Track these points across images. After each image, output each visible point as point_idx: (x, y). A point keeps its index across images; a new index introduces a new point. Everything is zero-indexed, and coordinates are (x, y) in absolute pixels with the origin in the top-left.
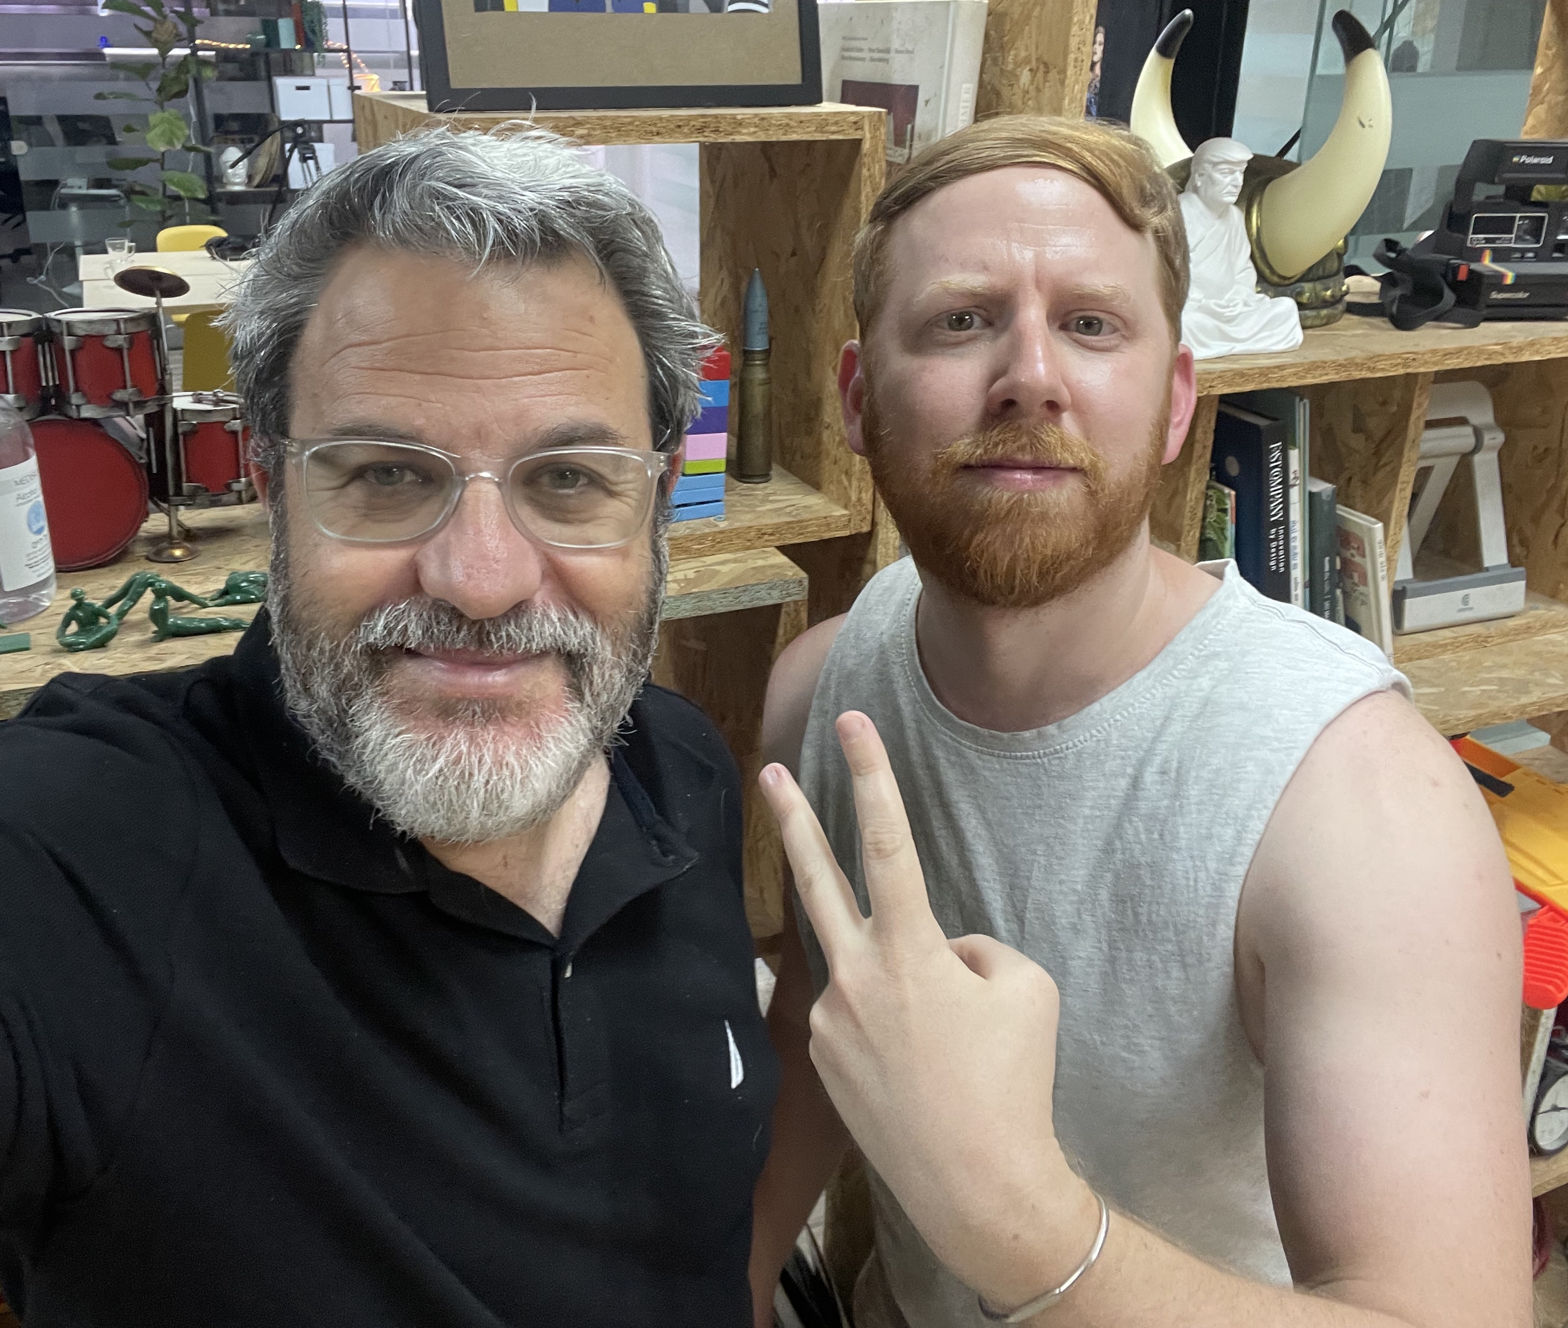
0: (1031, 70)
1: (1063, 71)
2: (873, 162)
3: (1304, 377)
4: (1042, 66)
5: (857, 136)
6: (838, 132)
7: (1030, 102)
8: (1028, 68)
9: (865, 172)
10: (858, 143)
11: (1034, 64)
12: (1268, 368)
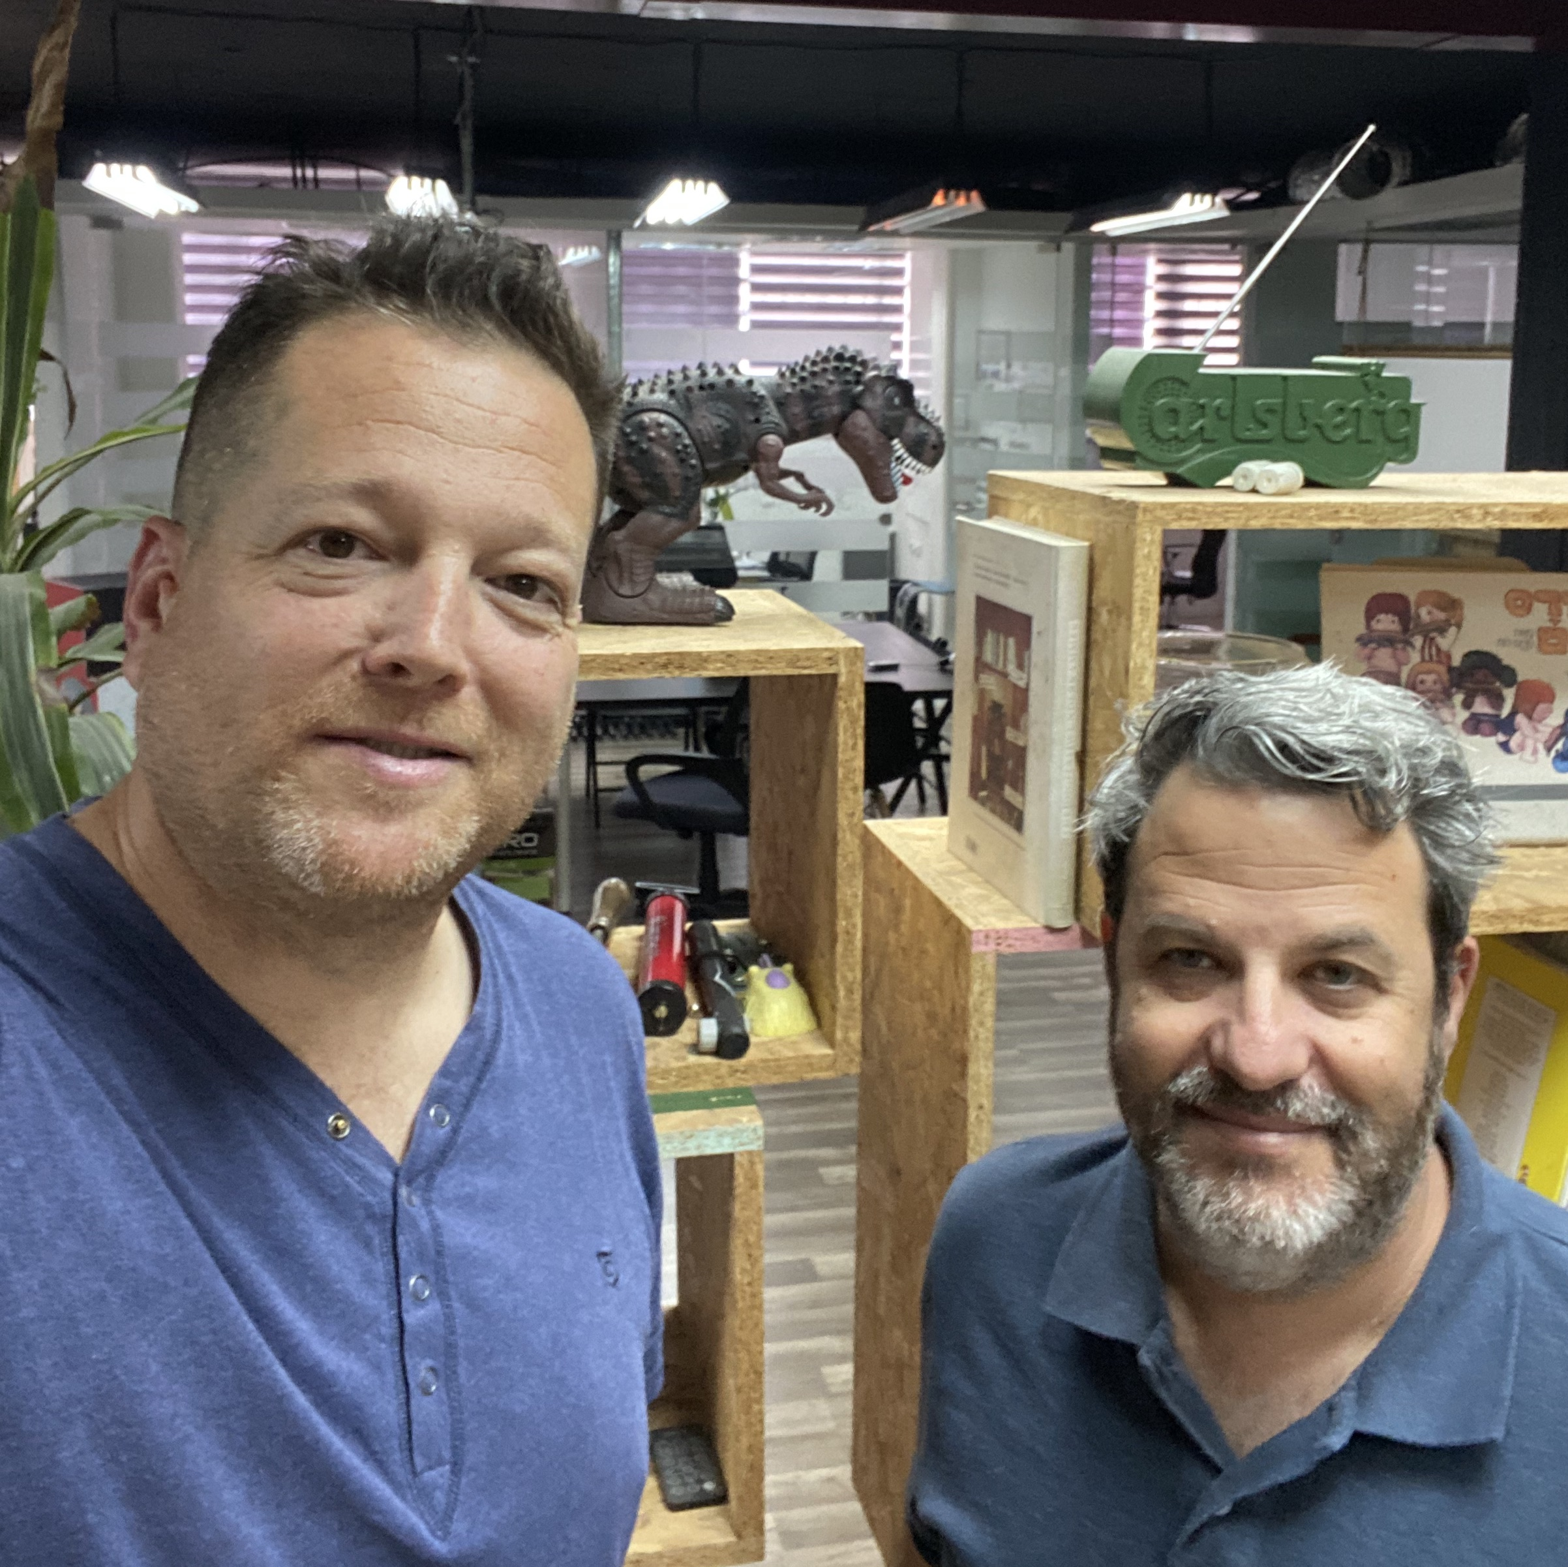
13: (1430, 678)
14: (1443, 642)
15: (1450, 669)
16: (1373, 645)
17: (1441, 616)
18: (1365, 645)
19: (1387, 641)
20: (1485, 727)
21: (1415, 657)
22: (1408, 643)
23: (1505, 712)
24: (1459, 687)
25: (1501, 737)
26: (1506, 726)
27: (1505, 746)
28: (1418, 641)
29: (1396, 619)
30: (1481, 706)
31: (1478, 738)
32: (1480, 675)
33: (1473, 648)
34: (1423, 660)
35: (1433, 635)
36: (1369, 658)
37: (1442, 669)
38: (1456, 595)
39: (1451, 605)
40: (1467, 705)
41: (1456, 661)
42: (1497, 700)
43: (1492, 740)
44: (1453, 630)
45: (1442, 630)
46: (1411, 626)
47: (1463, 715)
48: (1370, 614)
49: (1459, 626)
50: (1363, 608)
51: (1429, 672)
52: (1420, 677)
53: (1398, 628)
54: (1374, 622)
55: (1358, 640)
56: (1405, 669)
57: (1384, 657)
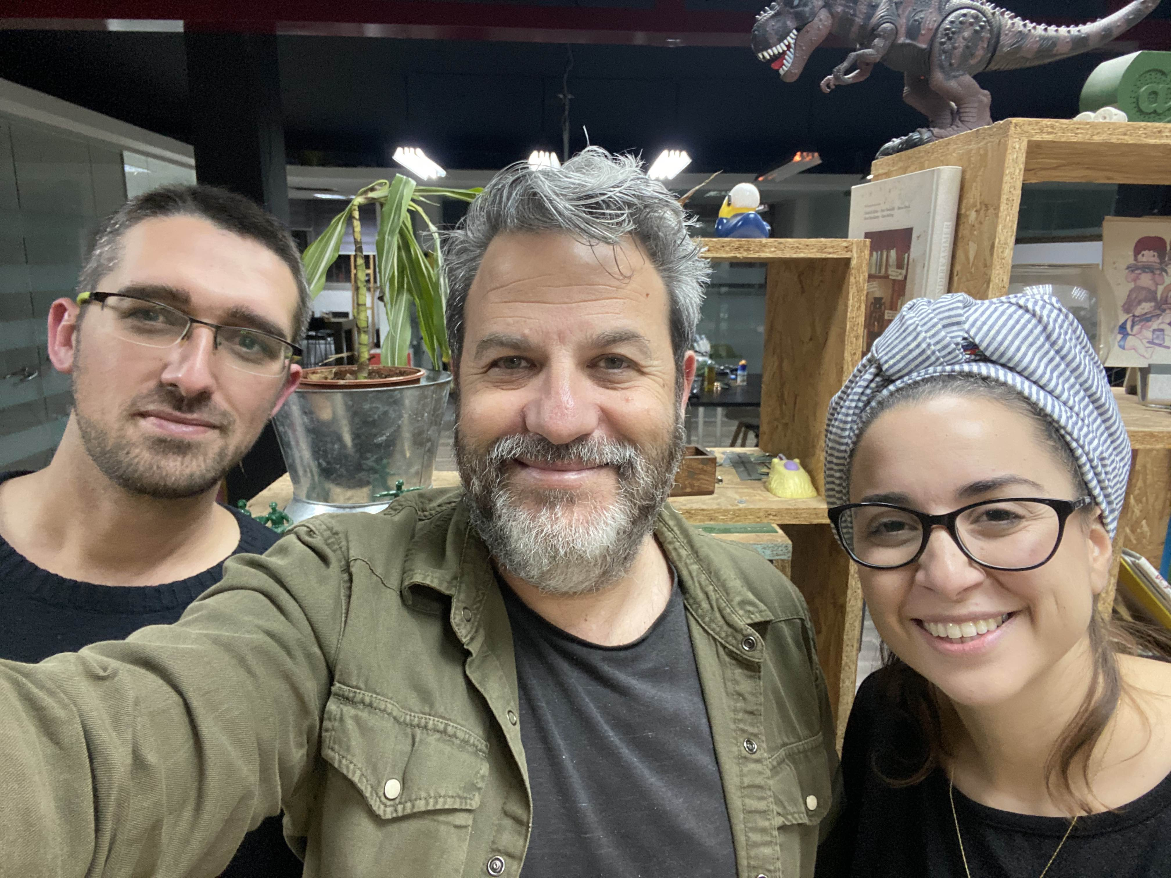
0: (976, 211)
1: (997, 208)
2: (859, 273)
4: (984, 208)
5: (848, 255)
6: (834, 253)
7: (975, 233)
8: (975, 209)
9: (852, 279)
10: (848, 261)
11: (978, 206)
16: (1138, 272)
18: (1133, 271)
19: (1149, 269)
21: (1168, 280)
22: (1164, 271)
29: (1156, 254)
36: (1136, 280)
46: (1166, 258)
48: (1138, 251)
53: (1157, 260)
54: (1140, 256)
55: (1128, 268)
56: (1160, 289)
57: (1146, 280)
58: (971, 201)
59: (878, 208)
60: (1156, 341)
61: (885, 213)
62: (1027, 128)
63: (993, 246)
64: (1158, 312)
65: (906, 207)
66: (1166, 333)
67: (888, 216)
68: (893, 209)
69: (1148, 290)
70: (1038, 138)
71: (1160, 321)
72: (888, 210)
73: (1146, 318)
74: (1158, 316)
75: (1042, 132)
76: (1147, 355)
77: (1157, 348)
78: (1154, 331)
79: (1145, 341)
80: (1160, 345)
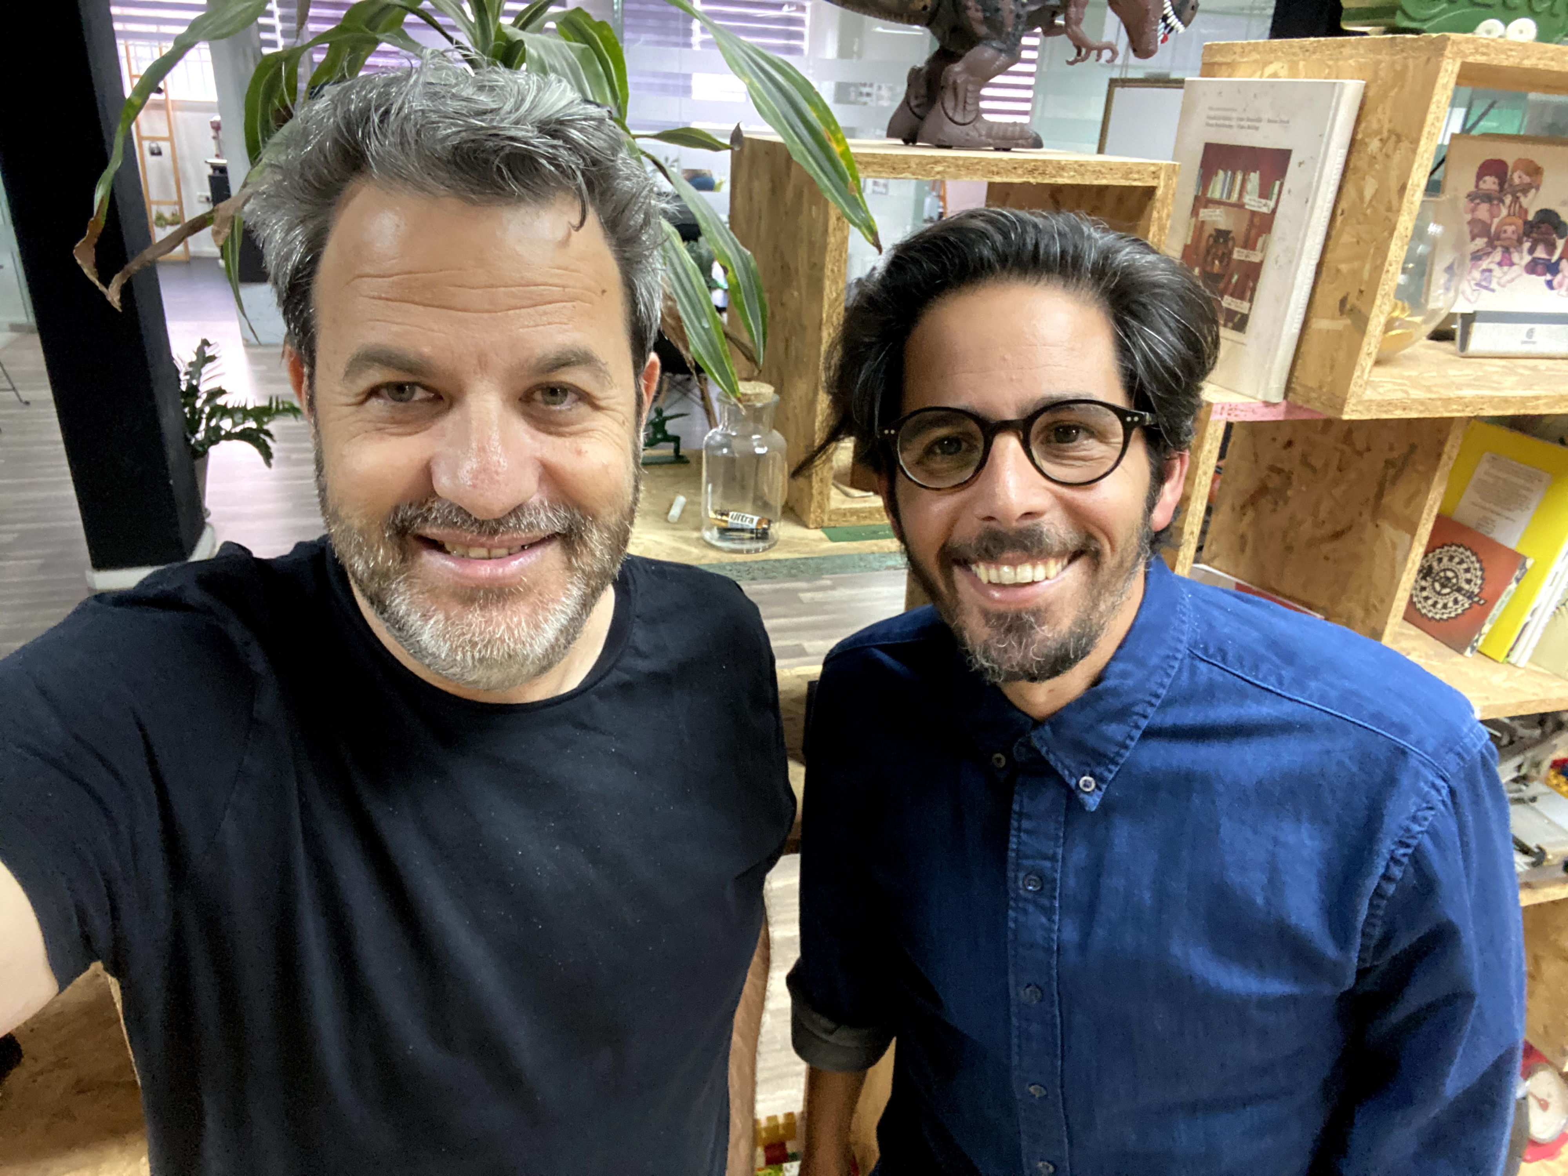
0: (1381, 140)
3: (1552, 407)
4: (1394, 138)
7: (1377, 166)
8: (1379, 137)
11: (1385, 135)
12: (1528, 398)
13: (1510, 229)
14: (1524, 201)
15: (1526, 222)
16: (1477, 201)
17: (1527, 179)
18: (1472, 200)
19: (1488, 198)
20: (1540, 268)
21: (1504, 212)
22: (1502, 201)
23: (1555, 258)
24: (1528, 236)
25: (1548, 277)
26: (1553, 268)
27: (1549, 284)
28: (1508, 199)
29: (1496, 180)
30: (1541, 253)
31: (1533, 276)
32: (1544, 227)
33: (1544, 207)
34: (1509, 215)
35: (1519, 194)
36: (1473, 211)
37: (1520, 222)
38: (1539, 163)
39: (1535, 171)
40: (1531, 251)
41: (1530, 217)
42: (1551, 247)
43: (1542, 279)
44: (1533, 191)
45: (1525, 190)
46: (1506, 186)
47: (1527, 258)
48: (1480, 176)
49: (1537, 189)
50: (1475, 170)
51: (1510, 224)
52: (1506, 227)
53: (1496, 187)
54: (1481, 183)
55: (1469, 195)
56: (1496, 221)
57: (1483, 211)
58: (1375, 126)
59: (1234, 115)
60: (1484, 283)
61: (1245, 124)
62: (1464, 47)
63: (1403, 189)
64: (1490, 250)
65: (1282, 122)
66: (1494, 273)
67: (1249, 127)
68: (1259, 120)
69: (1483, 222)
70: (1470, 59)
71: (1489, 260)
72: (1249, 120)
73: (1477, 257)
74: (1488, 254)
75: (1477, 51)
76: (1473, 299)
77: (1485, 292)
78: (1484, 271)
79: (1473, 283)
80: (1486, 288)
